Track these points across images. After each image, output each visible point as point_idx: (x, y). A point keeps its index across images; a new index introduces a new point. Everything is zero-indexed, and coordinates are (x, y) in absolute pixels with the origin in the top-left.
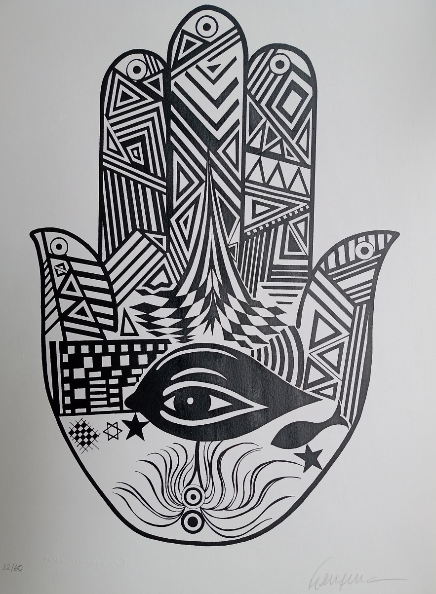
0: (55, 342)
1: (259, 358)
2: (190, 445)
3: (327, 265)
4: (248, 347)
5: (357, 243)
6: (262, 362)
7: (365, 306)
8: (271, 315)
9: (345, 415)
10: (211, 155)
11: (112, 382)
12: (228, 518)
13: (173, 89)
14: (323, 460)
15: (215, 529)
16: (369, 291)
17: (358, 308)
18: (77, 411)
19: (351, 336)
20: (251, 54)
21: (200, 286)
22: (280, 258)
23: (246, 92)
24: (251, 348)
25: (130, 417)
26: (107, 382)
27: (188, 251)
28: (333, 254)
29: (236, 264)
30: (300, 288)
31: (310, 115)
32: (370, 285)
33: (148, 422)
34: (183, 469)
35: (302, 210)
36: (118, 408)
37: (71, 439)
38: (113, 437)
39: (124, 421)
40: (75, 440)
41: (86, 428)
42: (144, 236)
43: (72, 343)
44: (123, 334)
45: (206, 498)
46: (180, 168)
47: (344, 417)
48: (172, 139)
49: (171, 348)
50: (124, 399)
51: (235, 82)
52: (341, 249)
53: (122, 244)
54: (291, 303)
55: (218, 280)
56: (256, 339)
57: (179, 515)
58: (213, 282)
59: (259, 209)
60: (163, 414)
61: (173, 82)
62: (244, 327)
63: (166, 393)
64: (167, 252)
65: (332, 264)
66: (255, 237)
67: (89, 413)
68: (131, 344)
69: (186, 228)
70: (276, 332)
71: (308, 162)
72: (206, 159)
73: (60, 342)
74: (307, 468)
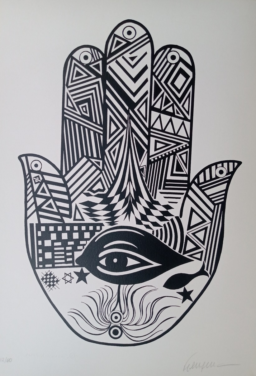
0: (33, 224)
1: (157, 235)
2: (115, 287)
3: (198, 180)
4: (151, 229)
5: (216, 168)
6: (159, 238)
7: (220, 205)
8: (165, 210)
9: (207, 269)
10: (131, 112)
11: (68, 248)
12: (137, 330)
13: (108, 70)
14: (193, 296)
15: (129, 337)
16: (223, 196)
17: (217, 206)
18: (47, 266)
19: (212, 223)
20: (156, 50)
21: (122, 191)
22: (171, 175)
23: (153, 74)
24: (152, 229)
25: (78, 270)
26: (65, 248)
27: (115, 170)
28: (202, 174)
29: (144, 179)
30: (182, 194)
31: (191, 89)
32: (224, 193)
33: (89, 273)
34: (110, 301)
35: (184, 147)
36: (71, 265)
37: (42, 283)
38: (68, 282)
39: (75, 272)
40: (45, 284)
41: (52, 276)
42: (89, 160)
43: (43, 225)
44: (75, 219)
45: (124, 318)
46: (111, 119)
47: (206, 271)
48: (107, 101)
49: (104, 229)
50: (75, 259)
51: (146, 68)
52: (207, 171)
53: (75, 164)
54: (177, 203)
55: (133, 188)
56: (155, 224)
57: (107, 328)
58: (130, 189)
59: (159, 145)
60: (99, 268)
61: (108, 66)
62: (148, 217)
63: (101, 255)
64: (103, 170)
65: (202, 180)
66: (156, 163)
67: (53, 267)
68: (80, 225)
69: (114, 156)
70: (167, 220)
71: (189, 118)
72: (128, 115)
73: (36, 224)
74: (184, 300)
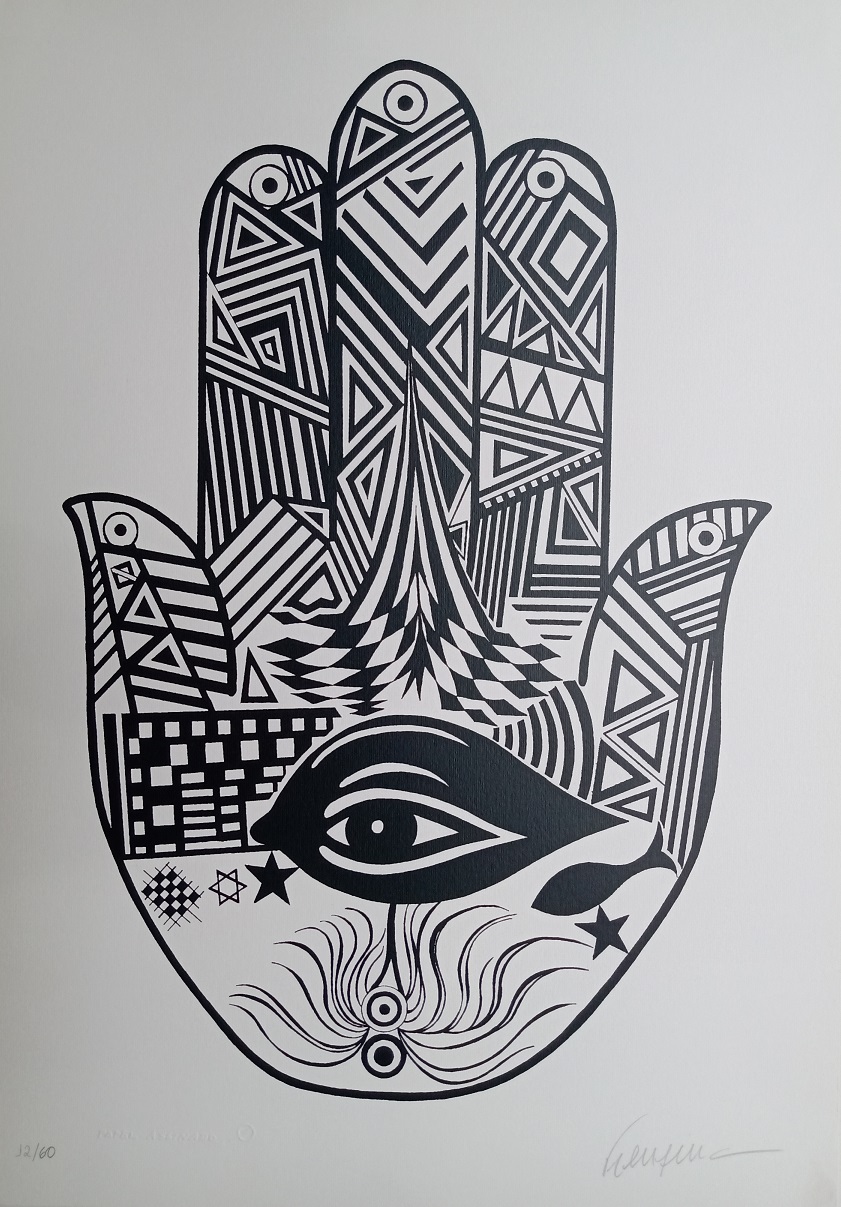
0: (114, 715)
1: (509, 743)
2: (378, 910)
3: (635, 566)
4: (489, 722)
5: (691, 525)
6: (515, 751)
7: (706, 643)
8: (532, 661)
9: (670, 849)
10: (416, 354)
11: (225, 792)
12: (452, 1047)
13: (341, 224)
14: (629, 935)
15: (428, 1070)
16: (715, 615)
17: (694, 646)
18: (159, 848)
19: (680, 700)
20: (490, 157)
21: (395, 605)
22: (548, 551)
23: (482, 232)
24: (493, 724)
25: (260, 859)
26: (217, 792)
27: (371, 537)
28: (646, 546)
29: (464, 564)
30: (585, 609)
31: (603, 279)
32: (717, 603)
33: (295, 869)
34: (364, 958)
35: (588, 460)
36: (237, 843)
37: (146, 903)
38: (228, 898)
39: (248, 867)
40: (154, 906)
41: (176, 882)
42: (286, 509)
43: (146, 717)
44: (246, 699)
45: (408, 1012)
46: (355, 378)
47: (668, 853)
48: (340, 322)
49: (339, 726)
50: (249, 826)
51: (460, 214)
52: (663, 535)
53: (243, 523)
54: (568, 638)
55: (430, 594)
56: (502, 707)
57: (357, 1044)
58: (419, 597)
59: (508, 457)
60: (324, 851)
61: (340, 211)
62: (480, 684)
63: (331, 810)
64: (331, 539)
65: (645, 564)
66: (500, 512)
67: (181, 852)
68: (261, 717)
69: (367, 493)
70: (538, 693)
71: (600, 368)
72: (406, 363)
73: (123, 715)
74: (598, 950)
